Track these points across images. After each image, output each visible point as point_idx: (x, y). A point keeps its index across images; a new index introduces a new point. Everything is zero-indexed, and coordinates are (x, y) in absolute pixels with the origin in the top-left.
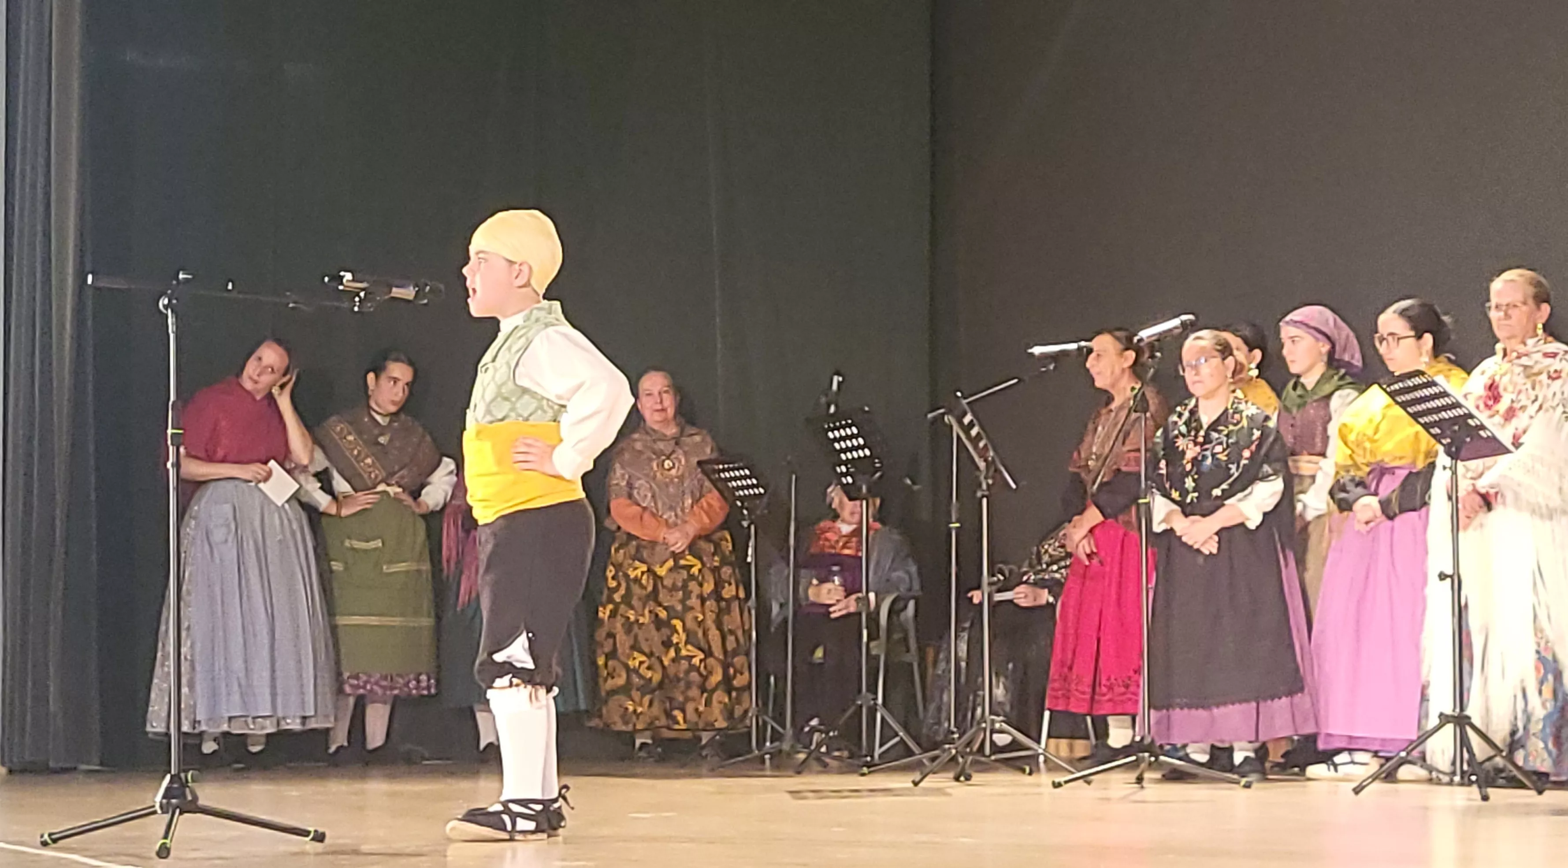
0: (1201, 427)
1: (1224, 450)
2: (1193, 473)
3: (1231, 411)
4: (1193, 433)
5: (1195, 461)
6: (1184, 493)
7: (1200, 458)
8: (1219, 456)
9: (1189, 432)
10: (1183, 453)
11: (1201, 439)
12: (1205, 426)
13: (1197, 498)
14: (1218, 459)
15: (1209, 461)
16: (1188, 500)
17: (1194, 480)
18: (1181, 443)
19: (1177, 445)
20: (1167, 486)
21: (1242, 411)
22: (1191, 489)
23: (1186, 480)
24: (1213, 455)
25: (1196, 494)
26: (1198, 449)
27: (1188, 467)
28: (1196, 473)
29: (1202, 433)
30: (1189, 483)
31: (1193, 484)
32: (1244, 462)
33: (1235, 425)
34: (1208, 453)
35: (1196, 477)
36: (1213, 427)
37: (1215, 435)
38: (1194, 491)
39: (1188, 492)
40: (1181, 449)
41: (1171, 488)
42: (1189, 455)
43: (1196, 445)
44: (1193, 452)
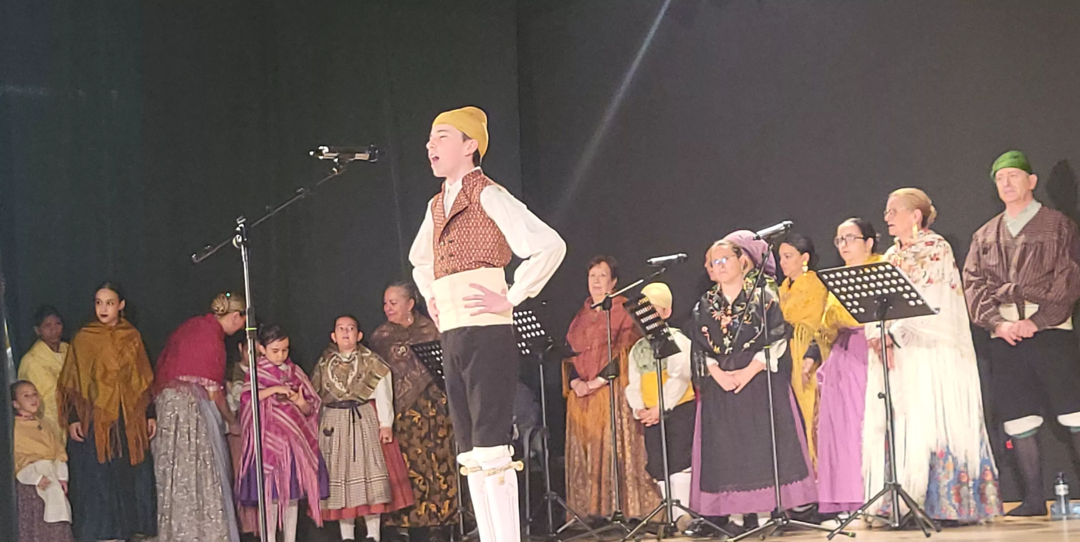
0: (729, 305)
1: (747, 319)
2: (728, 334)
4: (723, 307)
5: (728, 326)
6: (723, 348)
8: (746, 322)
9: (720, 307)
10: (719, 322)
11: (730, 312)
12: (731, 303)
13: (732, 351)
14: (745, 324)
15: (739, 325)
16: (726, 352)
17: (730, 339)
18: (716, 315)
19: (714, 316)
20: (711, 343)
22: (728, 345)
23: (724, 339)
25: (731, 349)
26: (729, 318)
27: (725, 331)
28: (731, 335)
29: (730, 307)
30: (727, 341)
31: (729, 342)
35: (731, 337)
37: (739, 309)
38: (730, 347)
39: (726, 348)
40: (716, 318)
41: (714, 345)
42: (724, 324)
43: (727, 315)
44: (726, 320)
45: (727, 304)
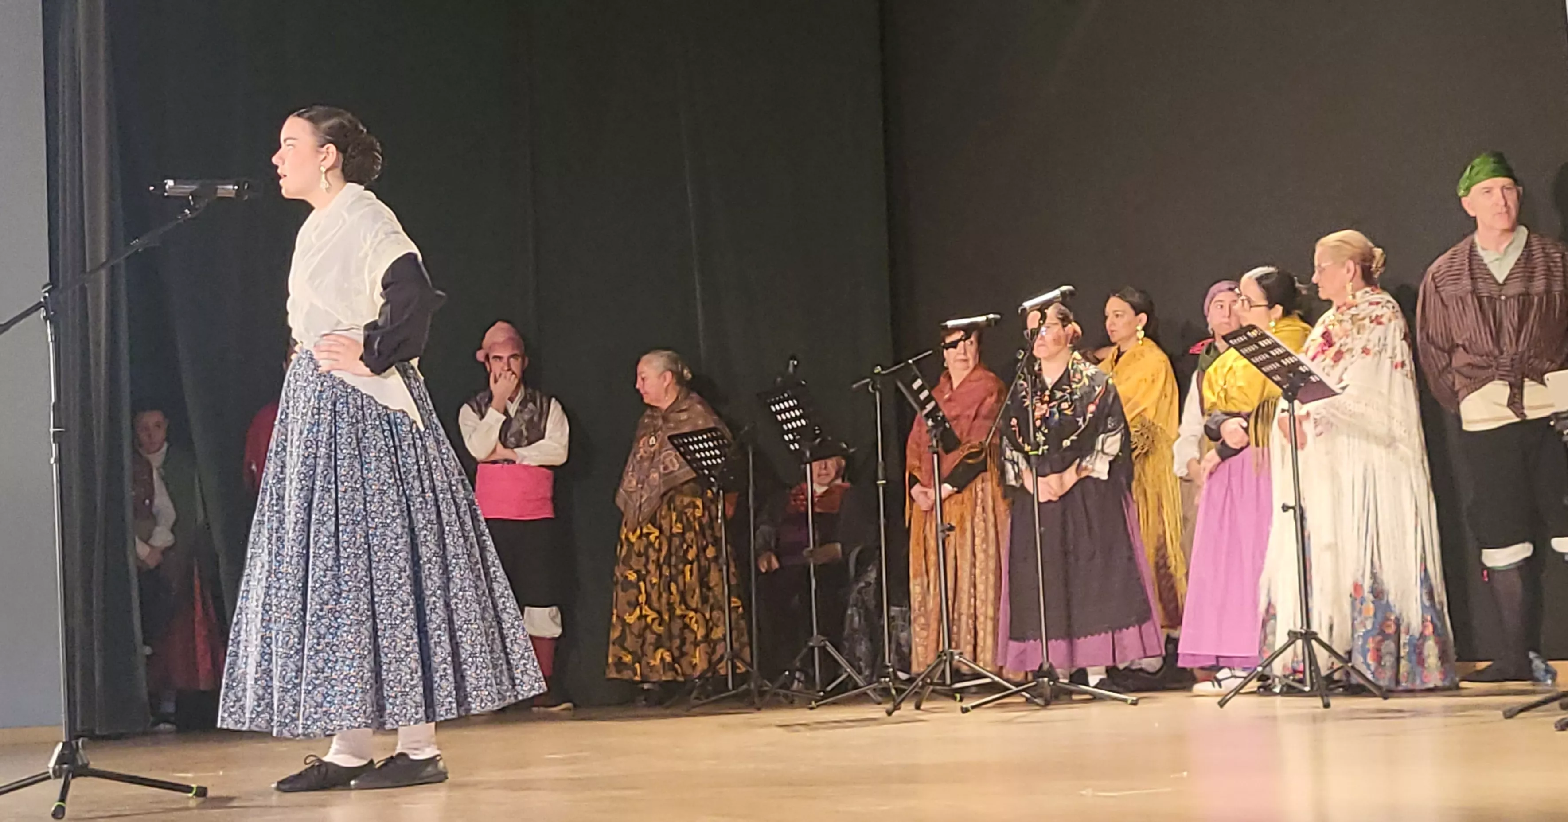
0: (1047, 389)
1: (1070, 406)
2: (1043, 429)
3: (1072, 372)
4: (1039, 393)
5: (1044, 418)
6: (1036, 446)
7: (1047, 415)
8: (1066, 412)
9: (1035, 392)
10: (1032, 411)
11: (1047, 398)
12: (1050, 387)
13: (1048, 450)
14: (1066, 415)
15: (1057, 416)
16: (1040, 453)
17: (1044, 435)
18: (1029, 403)
19: (1026, 405)
20: (1020, 440)
21: (1081, 372)
22: (1042, 443)
23: (1037, 435)
24: (1060, 411)
25: (1046, 447)
26: (1045, 406)
27: (1039, 423)
28: (1046, 429)
29: (1047, 393)
30: (1041, 438)
31: (1043, 438)
32: (1089, 415)
33: (1077, 383)
34: (1055, 410)
35: (1046, 432)
36: (1057, 386)
37: (1059, 394)
38: (1044, 445)
39: (1039, 446)
41: (1023, 442)
42: (1038, 413)
43: (1043, 403)
44: (1042, 409)
45: (1044, 388)
